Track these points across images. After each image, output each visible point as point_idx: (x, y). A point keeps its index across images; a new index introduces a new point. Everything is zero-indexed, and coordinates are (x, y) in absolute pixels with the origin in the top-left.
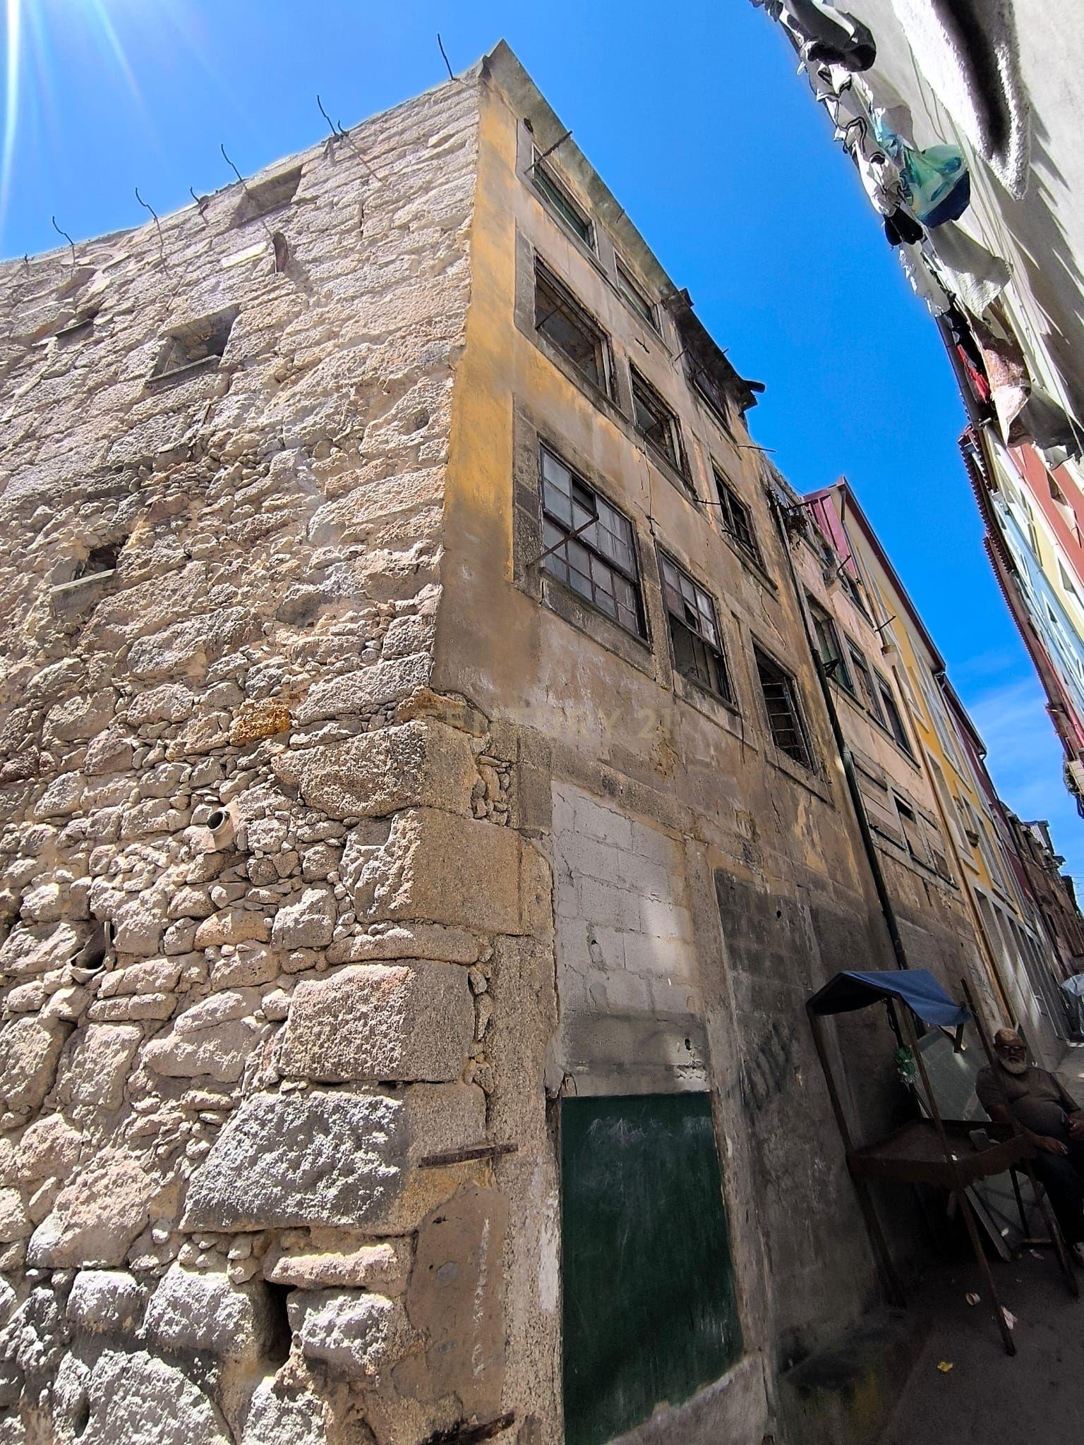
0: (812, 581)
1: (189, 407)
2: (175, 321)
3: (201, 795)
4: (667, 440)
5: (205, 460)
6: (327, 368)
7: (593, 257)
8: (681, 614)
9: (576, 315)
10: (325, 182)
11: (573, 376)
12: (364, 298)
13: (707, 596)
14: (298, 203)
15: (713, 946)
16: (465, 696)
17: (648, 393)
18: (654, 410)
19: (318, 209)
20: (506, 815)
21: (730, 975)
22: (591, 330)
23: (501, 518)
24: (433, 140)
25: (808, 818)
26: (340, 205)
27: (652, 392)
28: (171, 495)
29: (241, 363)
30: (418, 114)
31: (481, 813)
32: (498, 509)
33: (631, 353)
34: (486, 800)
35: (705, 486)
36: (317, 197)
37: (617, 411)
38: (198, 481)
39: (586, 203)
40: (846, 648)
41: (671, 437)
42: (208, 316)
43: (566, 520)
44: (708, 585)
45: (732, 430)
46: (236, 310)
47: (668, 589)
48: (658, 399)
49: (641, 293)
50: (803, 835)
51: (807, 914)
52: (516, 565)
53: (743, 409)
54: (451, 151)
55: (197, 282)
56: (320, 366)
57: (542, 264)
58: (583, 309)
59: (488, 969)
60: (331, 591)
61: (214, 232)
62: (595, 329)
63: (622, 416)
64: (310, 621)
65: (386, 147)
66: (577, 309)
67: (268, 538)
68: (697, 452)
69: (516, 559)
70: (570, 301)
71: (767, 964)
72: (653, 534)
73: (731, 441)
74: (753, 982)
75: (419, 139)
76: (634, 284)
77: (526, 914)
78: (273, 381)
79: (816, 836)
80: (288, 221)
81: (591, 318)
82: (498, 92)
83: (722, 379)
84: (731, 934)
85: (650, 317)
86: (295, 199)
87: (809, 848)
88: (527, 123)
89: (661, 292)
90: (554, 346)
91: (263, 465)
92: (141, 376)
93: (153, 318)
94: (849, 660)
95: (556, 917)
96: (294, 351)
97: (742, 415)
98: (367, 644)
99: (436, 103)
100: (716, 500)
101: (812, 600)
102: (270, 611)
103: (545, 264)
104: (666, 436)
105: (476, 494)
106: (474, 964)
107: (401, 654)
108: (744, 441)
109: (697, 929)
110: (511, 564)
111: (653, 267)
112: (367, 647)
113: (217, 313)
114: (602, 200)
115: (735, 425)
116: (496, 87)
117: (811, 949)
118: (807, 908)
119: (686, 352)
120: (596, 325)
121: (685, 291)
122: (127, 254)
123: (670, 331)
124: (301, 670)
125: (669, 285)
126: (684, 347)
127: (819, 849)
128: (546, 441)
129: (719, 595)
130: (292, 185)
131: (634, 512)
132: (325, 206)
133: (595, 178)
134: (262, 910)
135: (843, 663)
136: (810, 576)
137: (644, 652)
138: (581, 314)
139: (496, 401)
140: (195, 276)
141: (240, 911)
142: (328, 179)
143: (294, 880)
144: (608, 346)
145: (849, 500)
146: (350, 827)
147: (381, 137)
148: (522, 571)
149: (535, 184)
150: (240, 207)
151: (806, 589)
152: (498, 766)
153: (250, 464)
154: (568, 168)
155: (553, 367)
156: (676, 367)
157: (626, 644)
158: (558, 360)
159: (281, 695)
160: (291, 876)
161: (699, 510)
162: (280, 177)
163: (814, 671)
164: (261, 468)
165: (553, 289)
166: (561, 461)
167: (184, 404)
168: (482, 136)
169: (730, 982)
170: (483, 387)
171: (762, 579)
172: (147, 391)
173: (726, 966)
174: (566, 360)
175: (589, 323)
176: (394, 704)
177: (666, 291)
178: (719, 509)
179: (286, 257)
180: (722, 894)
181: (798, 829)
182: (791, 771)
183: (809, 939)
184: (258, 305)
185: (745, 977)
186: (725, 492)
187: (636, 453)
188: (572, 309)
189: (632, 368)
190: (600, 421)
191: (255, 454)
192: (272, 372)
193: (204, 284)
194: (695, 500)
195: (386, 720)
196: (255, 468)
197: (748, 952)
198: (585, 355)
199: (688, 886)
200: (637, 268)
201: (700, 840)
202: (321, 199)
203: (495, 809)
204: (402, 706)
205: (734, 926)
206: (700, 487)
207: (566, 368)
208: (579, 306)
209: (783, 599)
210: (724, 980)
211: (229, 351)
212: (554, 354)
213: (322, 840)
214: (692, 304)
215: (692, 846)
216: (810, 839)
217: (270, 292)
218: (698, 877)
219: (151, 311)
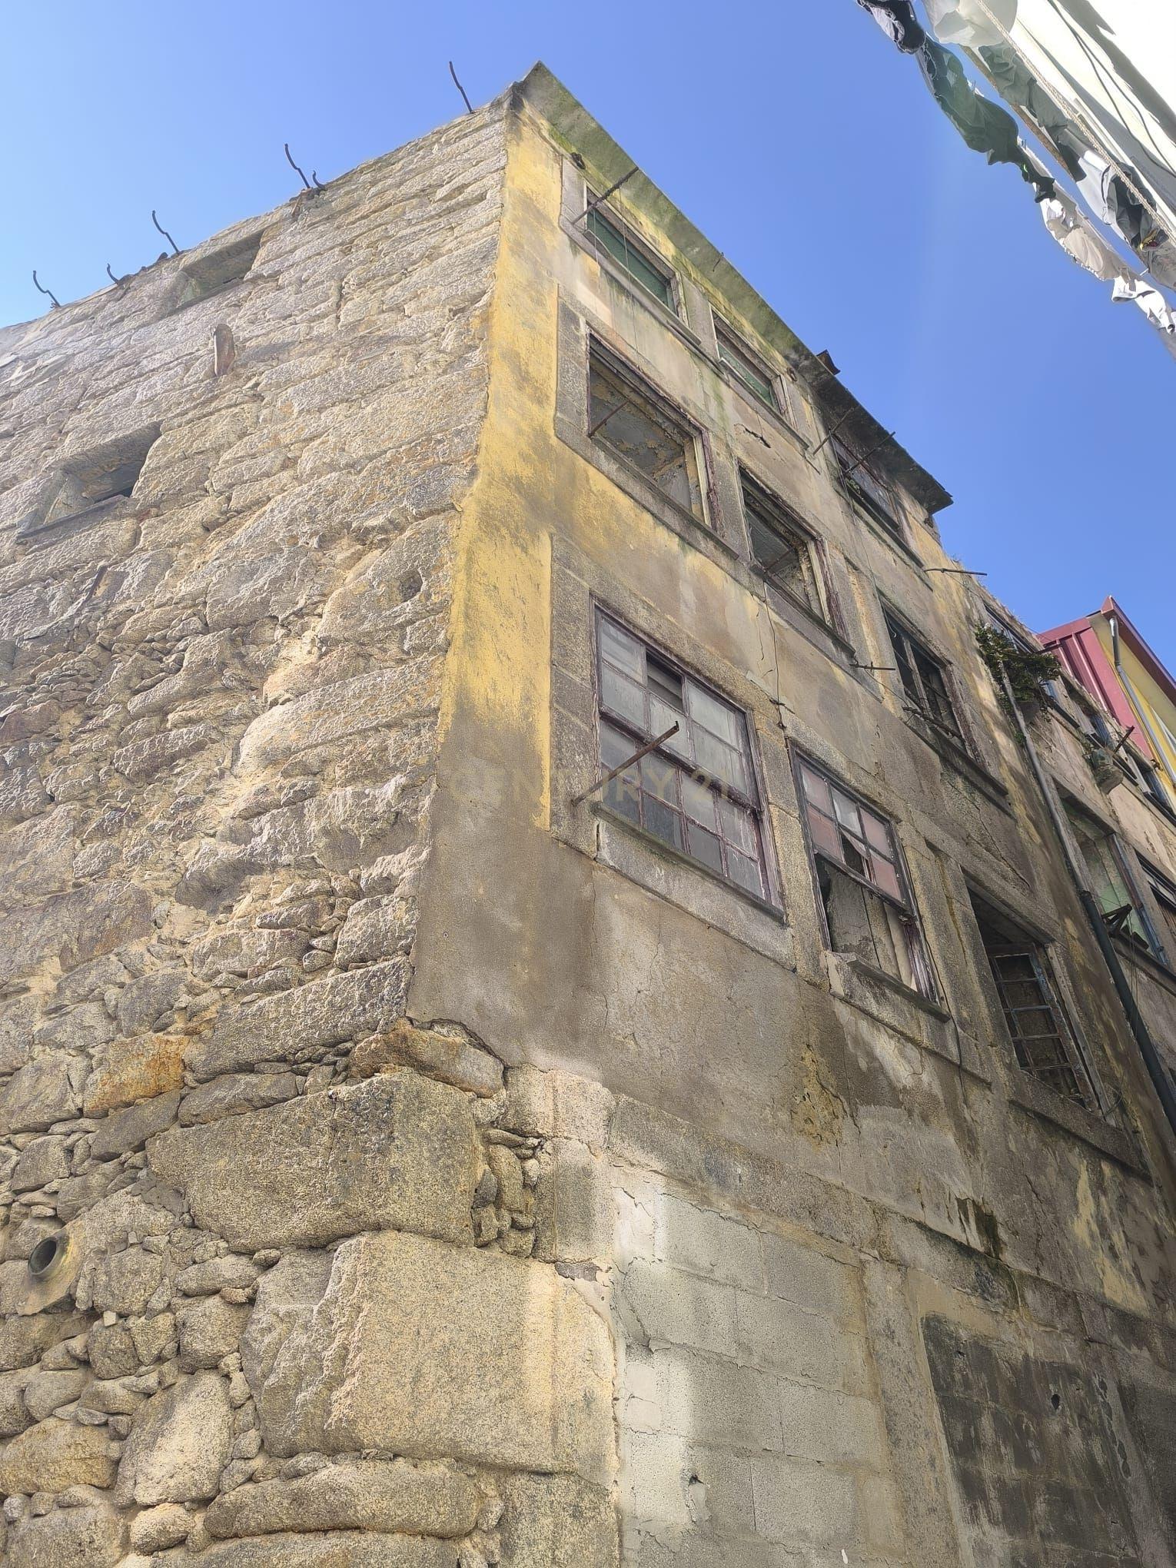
0: (1069, 774)
1: (76, 569)
2: (69, 448)
3: (29, 1205)
4: (806, 575)
5: (91, 650)
6: (276, 512)
7: (678, 323)
8: (838, 855)
9: (654, 406)
10: (292, 251)
11: (648, 499)
12: (336, 409)
13: (882, 820)
14: (253, 281)
15: (929, 1476)
16: (464, 1027)
17: (770, 506)
18: (781, 530)
19: (280, 288)
20: (531, 1237)
21: (966, 1535)
22: (677, 425)
23: (531, 729)
24: (441, 193)
25: (1098, 1205)
26: (309, 283)
27: (776, 505)
28: (36, 703)
29: (156, 505)
30: (423, 158)
31: (489, 1234)
32: (526, 716)
33: (739, 452)
34: (498, 1208)
35: (870, 642)
36: (279, 273)
37: (719, 544)
38: (77, 681)
39: (667, 249)
40: (1144, 881)
41: (811, 569)
42: (116, 440)
43: (637, 722)
44: (882, 800)
45: (914, 546)
46: (155, 431)
47: (812, 813)
48: (787, 515)
49: (755, 362)
50: (1092, 1236)
51: (1113, 1398)
52: (554, 801)
53: (931, 510)
54: (467, 204)
55: (105, 393)
56: (268, 508)
57: (599, 343)
58: (663, 398)
59: (494, 1545)
60: (262, 854)
61: (134, 324)
62: (683, 423)
63: (726, 550)
64: (226, 903)
65: (378, 203)
66: (654, 398)
67: (172, 769)
68: (855, 588)
69: (554, 791)
70: (643, 388)
71: (1040, 1507)
72: (783, 728)
73: (912, 564)
74: (1015, 1549)
75: (423, 191)
76: (744, 351)
77: (564, 1430)
78: (199, 530)
79: (1118, 1240)
80: (238, 306)
81: (676, 409)
82: (533, 123)
83: (892, 472)
84: (965, 1448)
85: (772, 395)
86: (249, 275)
87: (1107, 1263)
88: (577, 159)
89: (786, 357)
90: (616, 459)
91: (174, 657)
92: (13, 527)
93: (38, 445)
94: (1150, 901)
95: (621, 1432)
96: (231, 486)
97: (929, 522)
98: (314, 942)
99: (448, 143)
100: (891, 662)
101: (1074, 806)
102: (165, 885)
103: (604, 342)
104: (804, 567)
105: (491, 695)
106: (469, 1534)
107: (363, 960)
108: (936, 560)
109: (896, 1443)
110: (546, 800)
111: (772, 325)
112: (313, 948)
113: (130, 435)
114: (692, 244)
115: (918, 539)
116: (530, 118)
117: (1127, 1472)
118: (1111, 1386)
119: (833, 436)
120: (684, 417)
121: (825, 355)
122: (13, 357)
123: (804, 413)
124: (207, 985)
125: (798, 347)
126: (827, 430)
127: (1127, 1264)
128: (603, 602)
129: (902, 815)
130: (246, 256)
131: (750, 698)
132: (290, 284)
133: (678, 217)
134: (106, 1424)
135: (1140, 909)
136: (1065, 766)
137: (774, 924)
138: (660, 404)
139: (525, 550)
140: (103, 384)
141: (68, 1427)
142: (296, 248)
143: (166, 1367)
144: (703, 446)
145: (1126, 634)
146: (268, 1265)
147: (373, 190)
148: (563, 811)
149: (587, 236)
150: (174, 289)
151: (1059, 787)
152: (520, 1146)
153: (157, 655)
154: (639, 208)
155: (617, 490)
156: (816, 463)
157: (741, 914)
158: (622, 478)
159: (170, 1029)
160: (160, 1359)
161: (861, 681)
162: (232, 247)
163: (1088, 928)
164: (170, 660)
165: (617, 375)
166: (629, 630)
167: (69, 566)
168: (509, 183)
169: (966, 1551)
170: (504, 531)
171: (978, 781)
172: (20, 548)
173: (957, 1516)
174: (637, 477)
175: (674, 416)
176: (349, 1045)
177: (794, 356)
178: (895, 675)
179: (231, 355)
180: (940, 1368)
181: (1081, 1227)
182: (1057, 1116)
183: (1121, 1448)
184: (187, 423)
185: (998, 1539)
186: (907, 646)
187: (751, 604)
188: (646, 399)
189: (743, 473)
190: (693, 561)
191: (164, 638)
192: (199, 517)
193: (113, 397)
194: (855, 666)
195: (335, 1073)
196: (161, 660)
197: (1000, 1484)
198: (671, 460)
199: (871, 1354)
200: (748, 328)
201: (892, 1261)
202: (286, 274)
203: (514, 1225)
204: (361, 1049)
205: (966, 1431)
206: (862, 642)
207: (636, 489)
208: (657, 394)
209: (1019, 810)
210: (953, 1548)
211: (140, 488)
212: (619, 470)
213: (216, 1292)
214: (836, 371)
215: (877, 1276)
216: (1107, 1243)
217: (203, 403)
218: (891, 1335)
219: (37, 434)
